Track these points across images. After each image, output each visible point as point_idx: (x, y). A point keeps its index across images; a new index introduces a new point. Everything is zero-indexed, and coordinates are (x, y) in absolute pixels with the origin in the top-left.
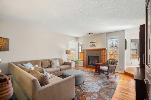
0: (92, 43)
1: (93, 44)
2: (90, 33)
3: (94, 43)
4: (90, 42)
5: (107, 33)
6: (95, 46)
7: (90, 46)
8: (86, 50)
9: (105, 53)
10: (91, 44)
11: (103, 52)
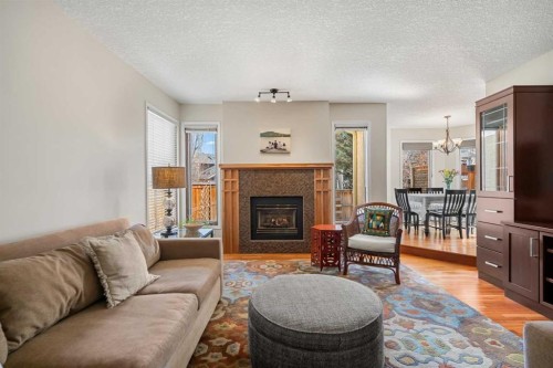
0: (273, 140)
1: (276, 145)
2: (274, 91)
3: (280, 141)
4: (263, 135)
5: (330, 104)
6: (284, 151)
7: (262, 151)
8: (240, 170)
9: (326, 181)
10: (265, 143)
11: (322, 178)
